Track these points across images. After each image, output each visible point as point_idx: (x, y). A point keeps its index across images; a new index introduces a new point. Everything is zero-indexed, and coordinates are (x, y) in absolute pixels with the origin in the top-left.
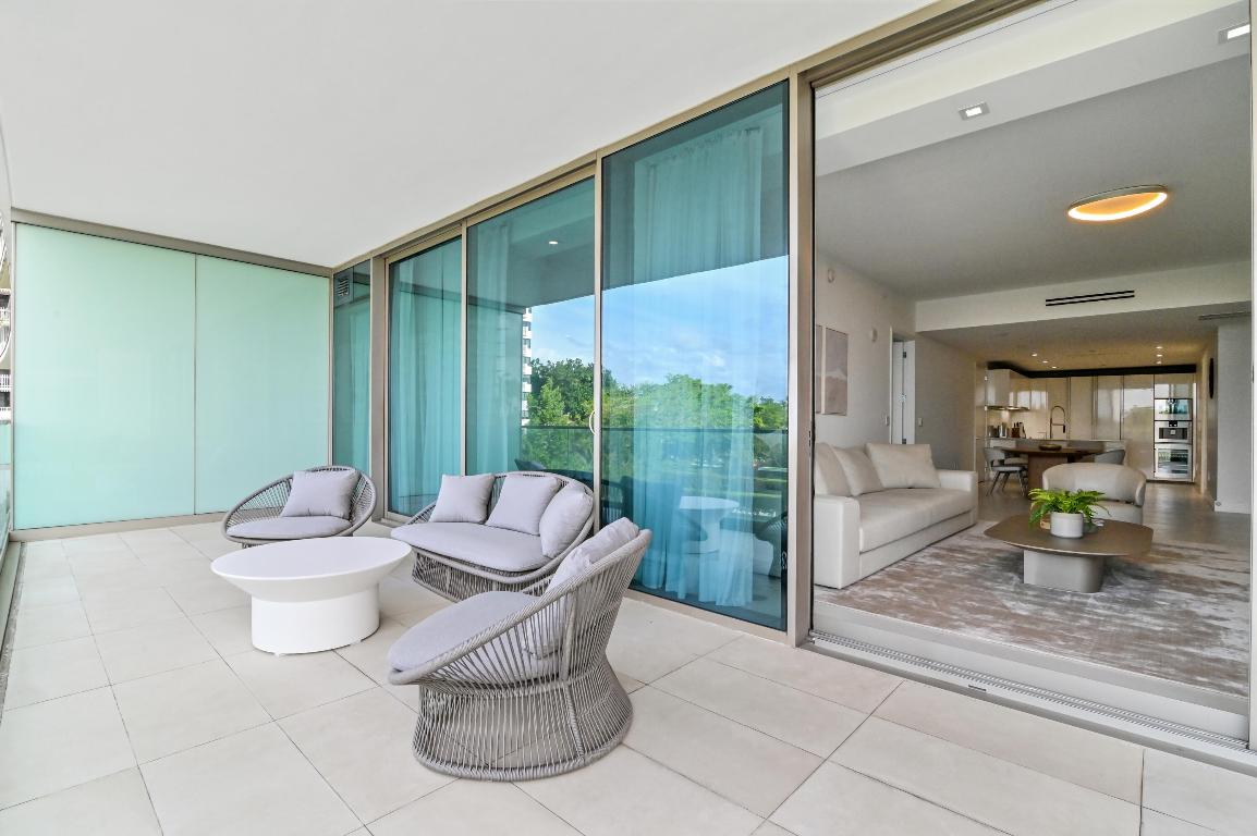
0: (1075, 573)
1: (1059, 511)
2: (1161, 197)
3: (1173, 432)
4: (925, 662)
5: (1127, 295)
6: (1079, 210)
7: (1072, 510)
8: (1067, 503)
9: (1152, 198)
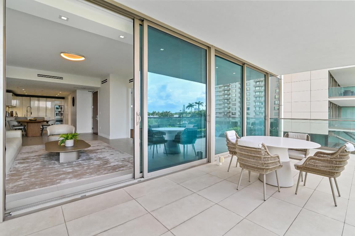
0: (74, 155)
1: (68, 139)
2: (83, 59)
3: (59, 114)
4: (63, 197)
5: (61, 78)
6: (63, 54)
7: (71, 139)
8: (70, 137)
9: (81, 58)
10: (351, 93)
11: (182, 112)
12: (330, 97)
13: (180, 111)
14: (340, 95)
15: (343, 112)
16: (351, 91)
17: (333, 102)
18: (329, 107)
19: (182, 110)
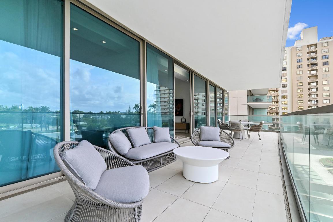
10: (259, 100)
11: (128, 112)
12: (248, 102)
13: (127, 111)
14: (254, 101)
15: (254, 111)
16: (260, 98)
17: (250, 106)
18: (248, 109)
19: (128, 111)
